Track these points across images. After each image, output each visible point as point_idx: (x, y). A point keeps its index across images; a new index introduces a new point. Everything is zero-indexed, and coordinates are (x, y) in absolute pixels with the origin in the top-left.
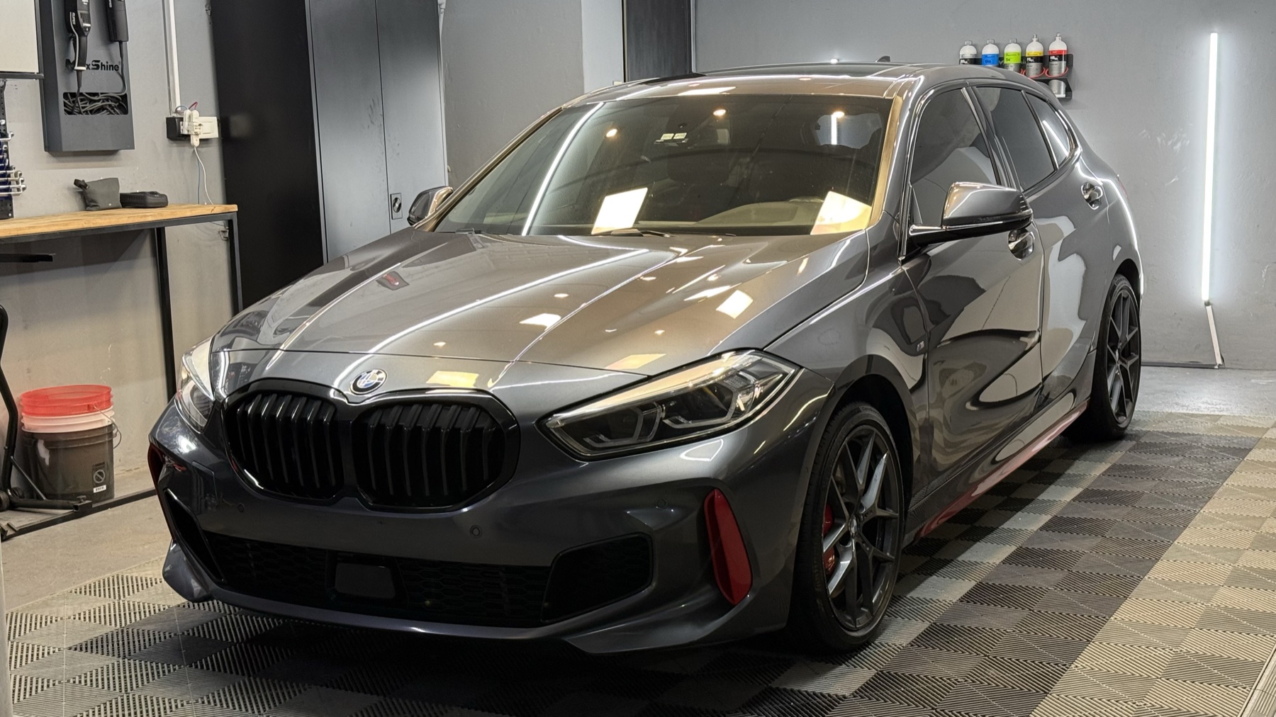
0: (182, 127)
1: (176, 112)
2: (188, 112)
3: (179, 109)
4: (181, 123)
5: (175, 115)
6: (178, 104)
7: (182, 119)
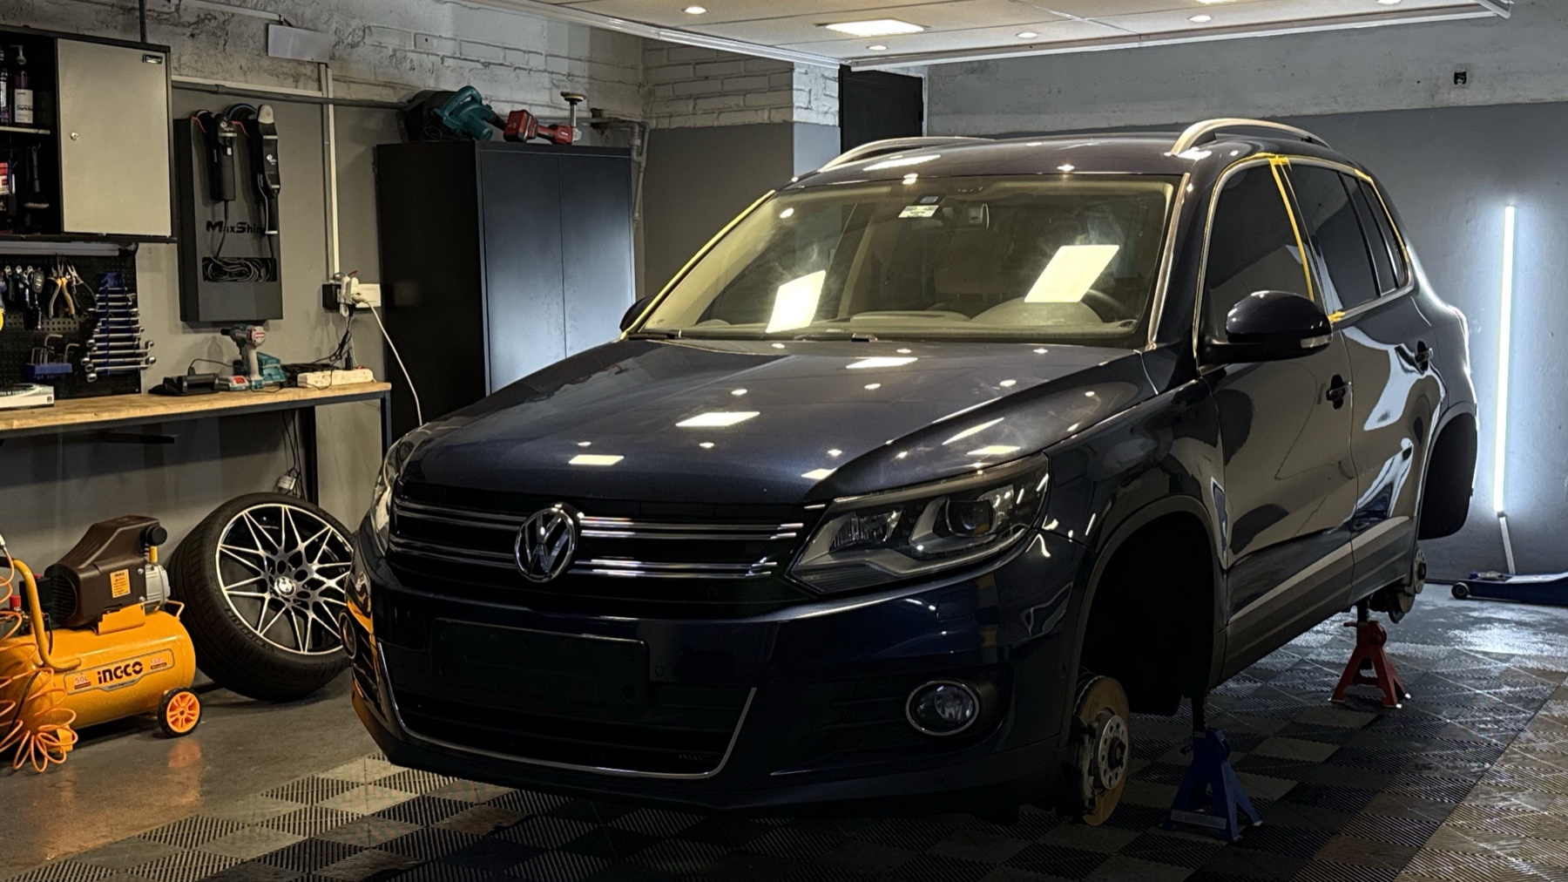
0: (338, 295)
1: (334, 278)
2: (347, 279)
3: (338, 276)
4: (338, 290)
5: (332, 282)
6: (337, 270)
7: (339, 287)
